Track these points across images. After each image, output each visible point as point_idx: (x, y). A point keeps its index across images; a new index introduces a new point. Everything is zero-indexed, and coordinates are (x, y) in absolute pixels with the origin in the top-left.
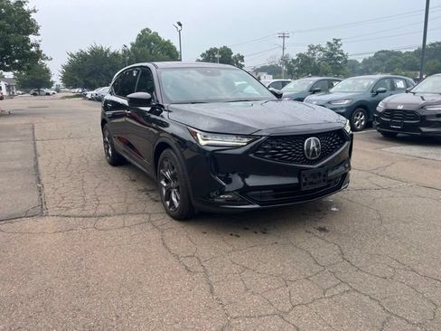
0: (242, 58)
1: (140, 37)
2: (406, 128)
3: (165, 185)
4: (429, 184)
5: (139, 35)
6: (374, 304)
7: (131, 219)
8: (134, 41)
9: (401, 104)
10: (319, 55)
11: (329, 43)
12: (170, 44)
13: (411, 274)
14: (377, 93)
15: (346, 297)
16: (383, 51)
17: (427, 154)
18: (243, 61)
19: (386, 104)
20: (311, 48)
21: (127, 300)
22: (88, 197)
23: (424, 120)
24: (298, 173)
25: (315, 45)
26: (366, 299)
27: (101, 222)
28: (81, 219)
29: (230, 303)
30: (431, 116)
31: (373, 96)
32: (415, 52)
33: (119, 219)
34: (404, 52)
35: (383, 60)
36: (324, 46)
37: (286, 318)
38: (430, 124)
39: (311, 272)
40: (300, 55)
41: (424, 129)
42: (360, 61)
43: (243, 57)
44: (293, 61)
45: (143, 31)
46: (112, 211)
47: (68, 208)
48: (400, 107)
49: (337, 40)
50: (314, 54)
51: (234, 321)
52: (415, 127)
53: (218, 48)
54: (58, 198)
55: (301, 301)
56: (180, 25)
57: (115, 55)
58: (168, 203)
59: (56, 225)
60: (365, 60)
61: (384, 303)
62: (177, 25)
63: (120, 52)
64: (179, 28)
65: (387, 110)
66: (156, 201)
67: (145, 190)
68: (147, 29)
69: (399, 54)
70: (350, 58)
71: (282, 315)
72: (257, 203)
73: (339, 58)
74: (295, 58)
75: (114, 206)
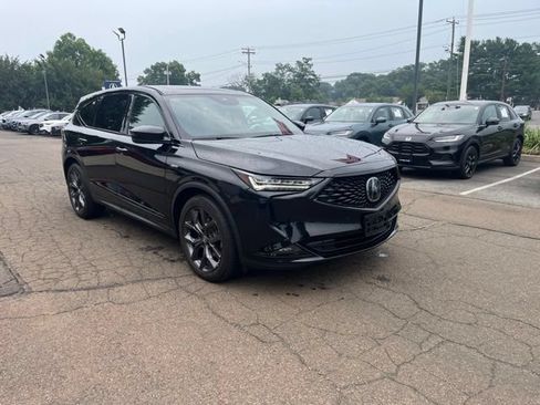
0: (197, 77)
1: (59, 45)
2: (416, 161)
3: (192, 240)
4: (460, 222)
5: (59, 42)
6: (473, 352)
7: (154, 287)
8: (52, 50)
9: (409, 136)
10: (288, 76)
11: (298, 62)
12: (103, 55)
13: (492, 317)
14: (378, 122)
15: (443, 349)
16: (356, 74)
17: (441, 189)
18: (199, 80)
19: (392, 136)
20: (279, 67)
21: (209, 385)
22: (75, 262)
23: (433, 153)
24: (361, 217)
25: (284, 64)
26: (463, 348)
27: (114, 293)
28: (85, 293)
29: (330, 372)
30: (439, 149)
31: (373, 126)
32: (389, 76)
33: (138, 287)
34: (377, 75)
35: (356, 84)
36: (293, 65)
37: (398, 379)
38: (439, 157)
39: (396, 327)
40: (266, 75)
41: (434, 163)
42: (333, 85)
43: (199, 75)
44: (259, 81)
45: (64, 38)
46: (121, 279)
47: (56, 280)
48: (408, 139)
49: (307, 60)
50: (282, 75)
51: (345, 392)
52: (425, 160)
53: (167, 62)
54: (33, 267)
55: (403, 360)
56: (123, 32)
57: (26, 67)
58: (198, 263)
59: (53, 303)
60: (337, 83)
61: (482, 349)
62: (119, 33)
63: (33, 64)
64: (122, 36)
65: (395, 143)
66: (173, 261)
67: (149, 249)
68: (70, 35)
69: (371, 77)
70: (323, 80)
71: (392, 377)
72: (321, 254)
73: (310, 80)
74: (262, 78)
75: (121, 271)
